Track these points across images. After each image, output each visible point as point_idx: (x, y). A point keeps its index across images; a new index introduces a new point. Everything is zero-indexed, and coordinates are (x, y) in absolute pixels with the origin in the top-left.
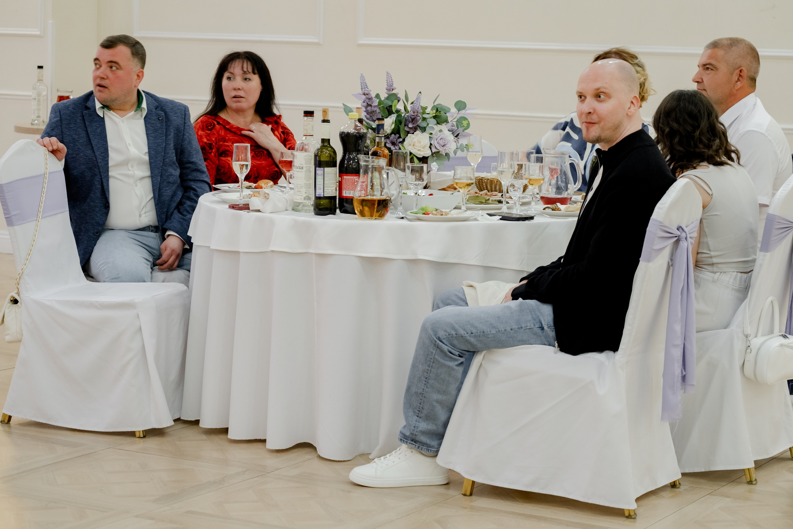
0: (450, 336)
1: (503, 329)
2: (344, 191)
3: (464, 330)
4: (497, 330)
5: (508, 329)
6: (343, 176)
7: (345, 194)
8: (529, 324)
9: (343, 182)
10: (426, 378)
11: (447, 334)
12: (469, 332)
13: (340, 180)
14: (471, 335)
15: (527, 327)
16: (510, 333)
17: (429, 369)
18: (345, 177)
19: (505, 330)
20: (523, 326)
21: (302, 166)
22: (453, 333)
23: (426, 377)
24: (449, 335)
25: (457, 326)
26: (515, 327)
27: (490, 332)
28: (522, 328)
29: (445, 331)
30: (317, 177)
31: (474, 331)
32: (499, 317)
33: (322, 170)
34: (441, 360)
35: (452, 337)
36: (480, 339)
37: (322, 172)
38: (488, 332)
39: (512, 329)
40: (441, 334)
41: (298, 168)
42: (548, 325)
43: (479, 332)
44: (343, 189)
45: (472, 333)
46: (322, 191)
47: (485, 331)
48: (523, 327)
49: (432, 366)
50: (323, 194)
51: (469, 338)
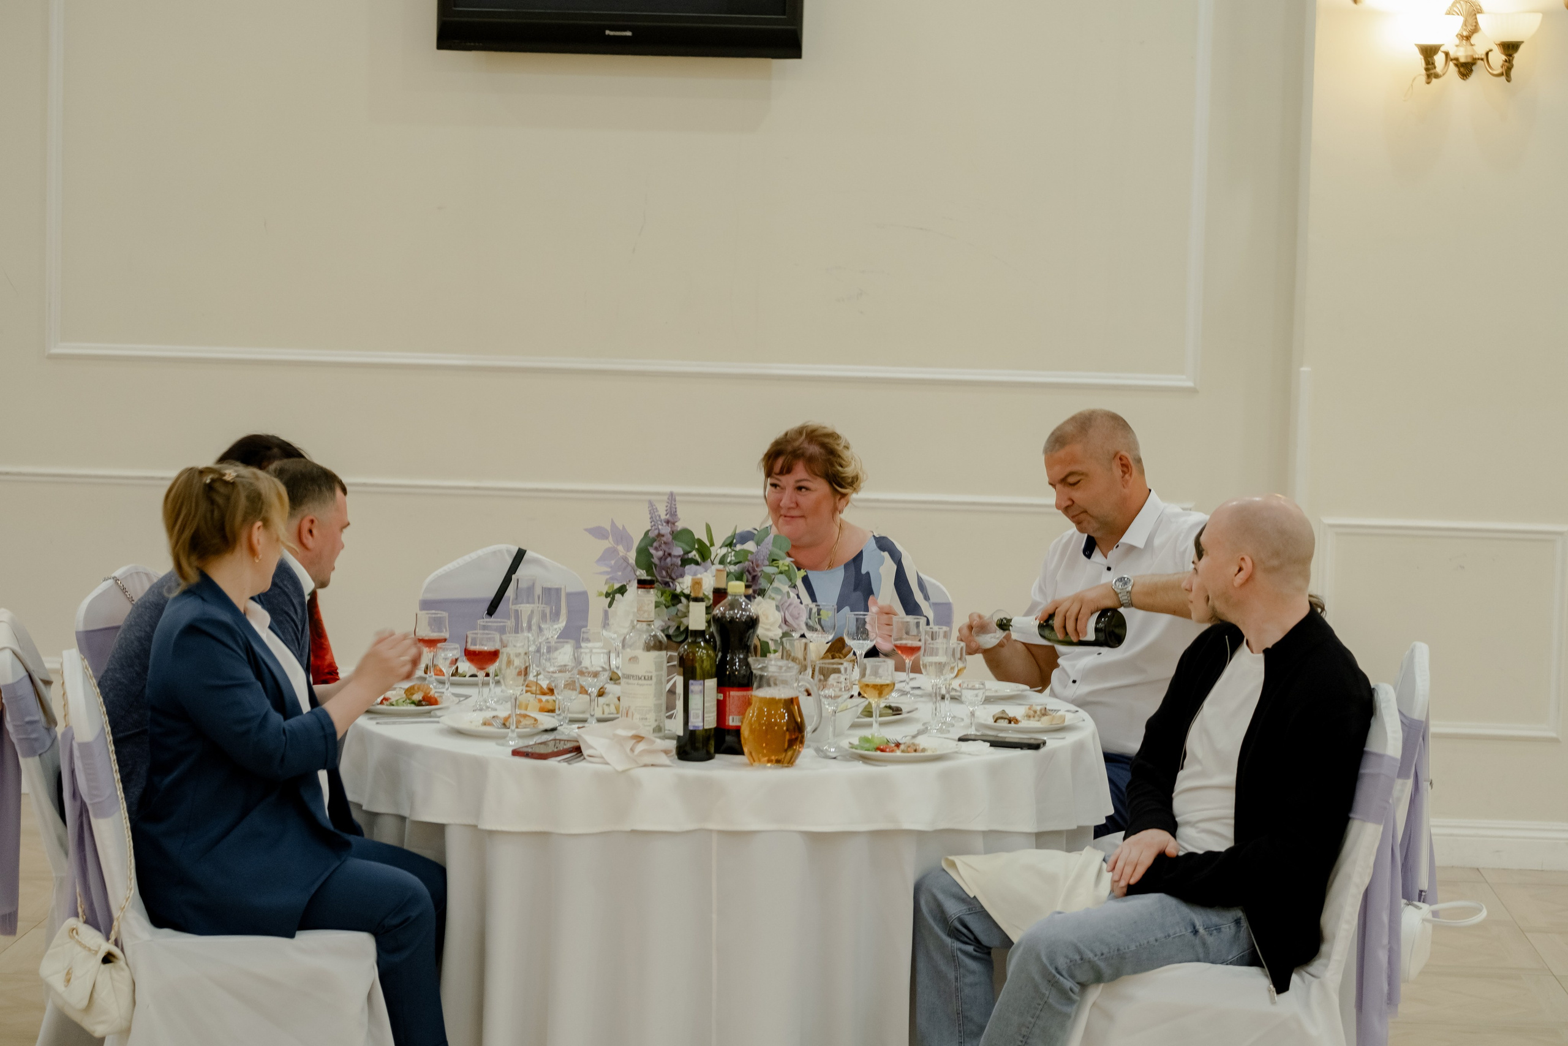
0: (1072, 963)
1: (1145, 942)
2: (731, 718)
3: (1092, 951)
4: (1138, 944)
5: (1152, 939)
6: (729, 691)
7: (733, 721)
8: (1177, 930)
9: (727, 703)
10: (1024, 1037)
11: (1068, 961)
12: (1099, 953)
13: (722, 698)
14: (1102, 957)
15: (1177, 933)
16: (1154, 946)
17: (1033, 1021)
18: (732, 693)
19: (1148, 942)
20: (1171, 932)
21: (650, 675)
22: (1077, 957)
23: (1025, 1034)
24: (1071, 961)
25: (1082, 947)
26: (1160, 935)
28: (1169, 936)
29: (1066, 957)
30: (691, 696)
32: (1135, 922)
33: (701, 684)
34: (1056, 1006)
35: (1074, 965)
37: (701, 687)
39: (1156, 940)
41: (643, 678)
42: (1204, 926)
44: (727, 714)
45: (1102, 954)
46: (700, 719)
47: (1122, 948)
48: (1171, 934)
49: (1039, 1016)
50: (702, 724)
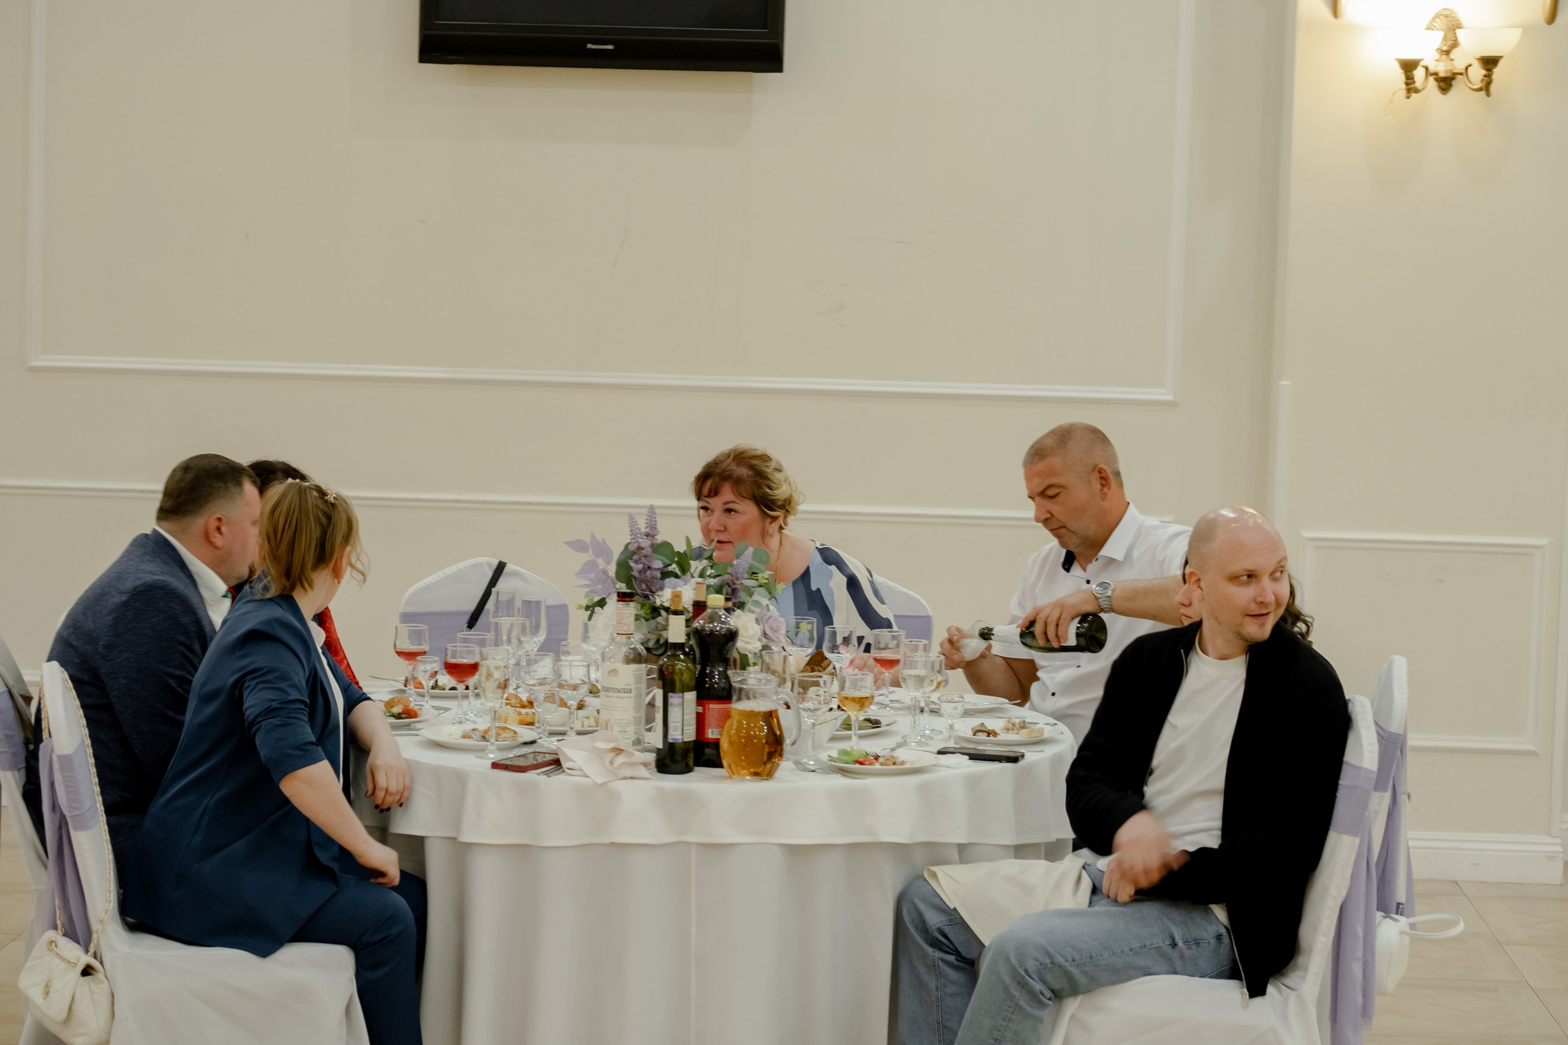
2: (710, 731)
3: (1062, 956)
6: (708, 704)
7: (712, 734)
8: (1155, 941)
9: (707, 716)
11: (1038, 964)
12: (1070, 959)
13: (701, 711)
14: (1073, 963)
15: (1153, 945)
17: (1004, 1023)
18: (712, 706)
20: (1147, 943)
21: (629, 687)
22: (1048, 961)
23: (997, 1037)
27: (1101, 956)
28: (1145, 946)
29: (1036, 960)
30: (670, 709)
31: (1077, 957)
33: (680, 697)
34: (1028, 1008)
36: (1086, 969)
37: (681, 700)
38: (1097, 956)
39: (1131, 950)
40: (1031, 965)
41: (622, 691)
42: (1183, 939)
43: (1084, 957)
44: (706, 726)
45: (1074, 960)
46: (680, 732)
47: (1094, 955)
48: (1147, 945)
50: (682, 737)
51: (1070, 968)
